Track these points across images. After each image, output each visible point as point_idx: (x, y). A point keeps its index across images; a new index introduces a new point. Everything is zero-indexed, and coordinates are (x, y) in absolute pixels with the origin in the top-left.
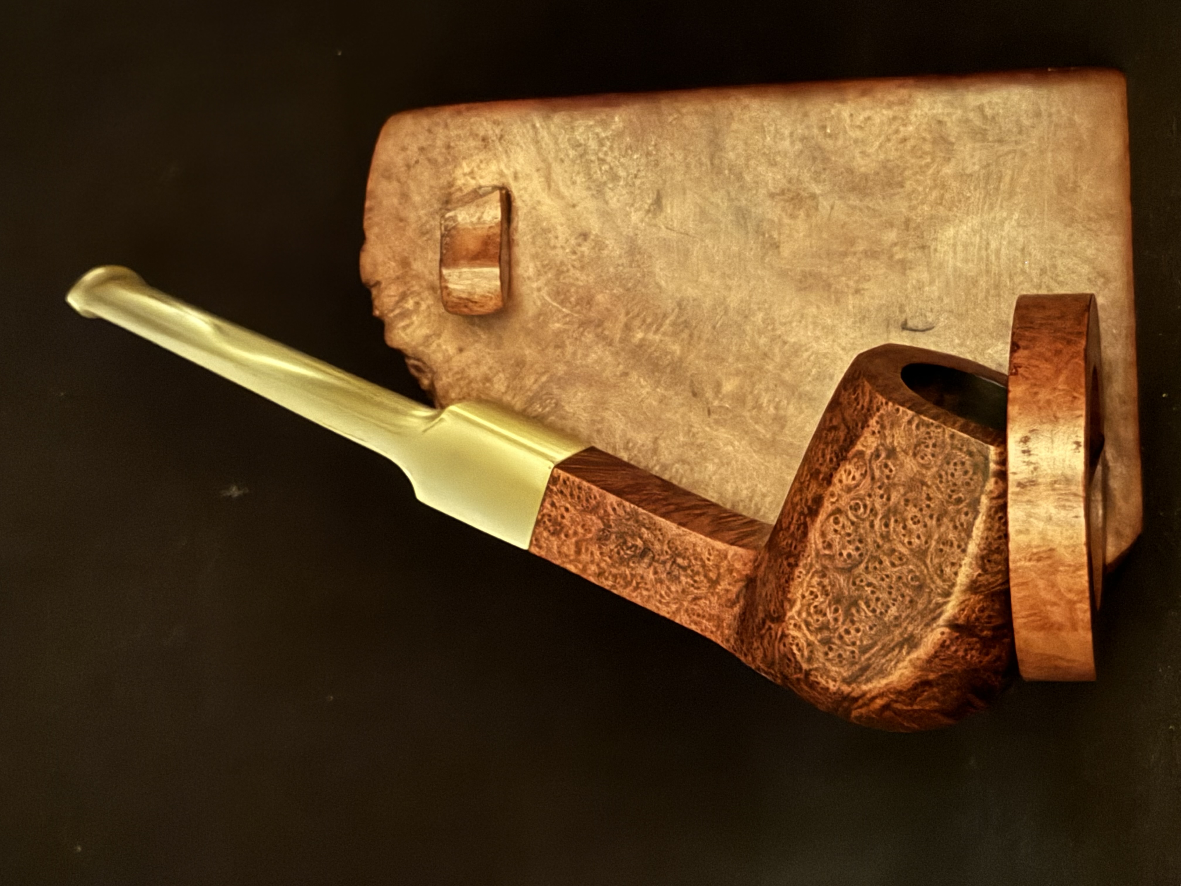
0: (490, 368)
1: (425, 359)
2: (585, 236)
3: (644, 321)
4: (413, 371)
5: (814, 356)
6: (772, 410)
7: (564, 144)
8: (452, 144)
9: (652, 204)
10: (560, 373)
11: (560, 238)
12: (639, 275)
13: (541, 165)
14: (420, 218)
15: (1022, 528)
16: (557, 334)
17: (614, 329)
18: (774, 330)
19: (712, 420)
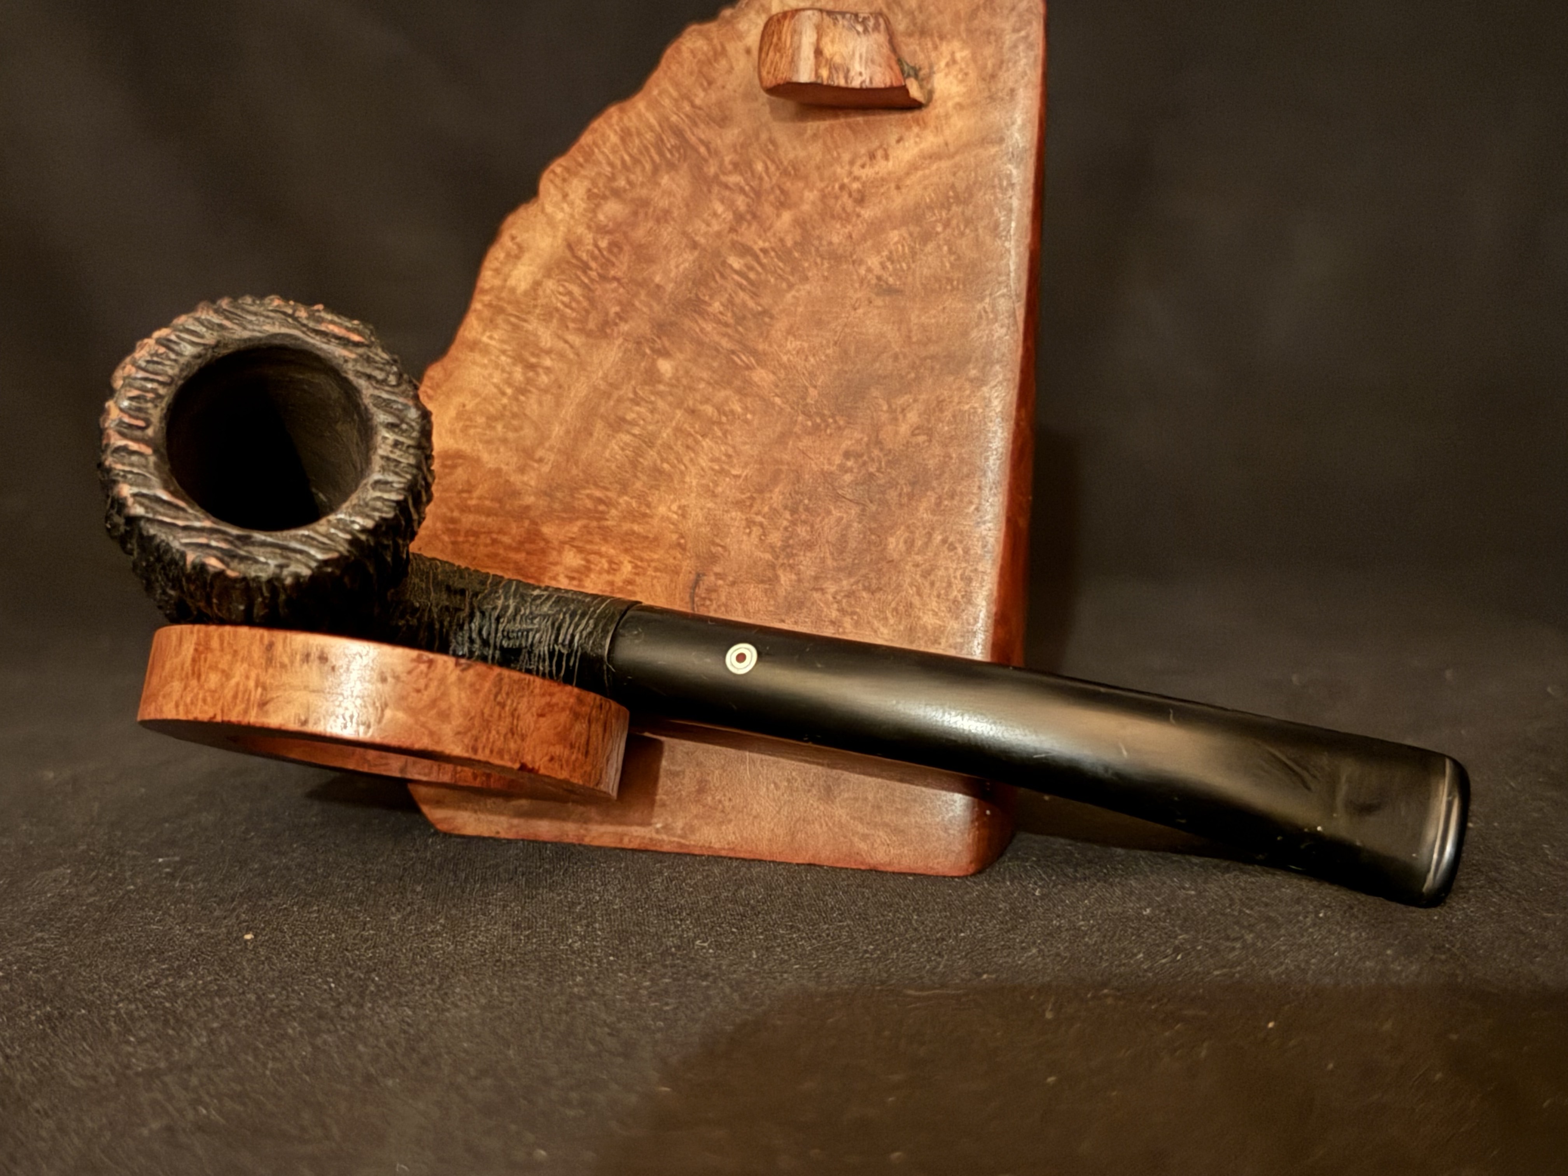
2: (861, 200)
3: (751, 268)
5: (683, 468)
6: (630, 416)
8: (992, 38)
9: (887, 283)
10: (705, 169)
11: (862, 171)
12: (806, 265)
13: (952, 149)
16: (750, 165)
17: (749, 235)
18: (719, 423)
19: (630, 346)
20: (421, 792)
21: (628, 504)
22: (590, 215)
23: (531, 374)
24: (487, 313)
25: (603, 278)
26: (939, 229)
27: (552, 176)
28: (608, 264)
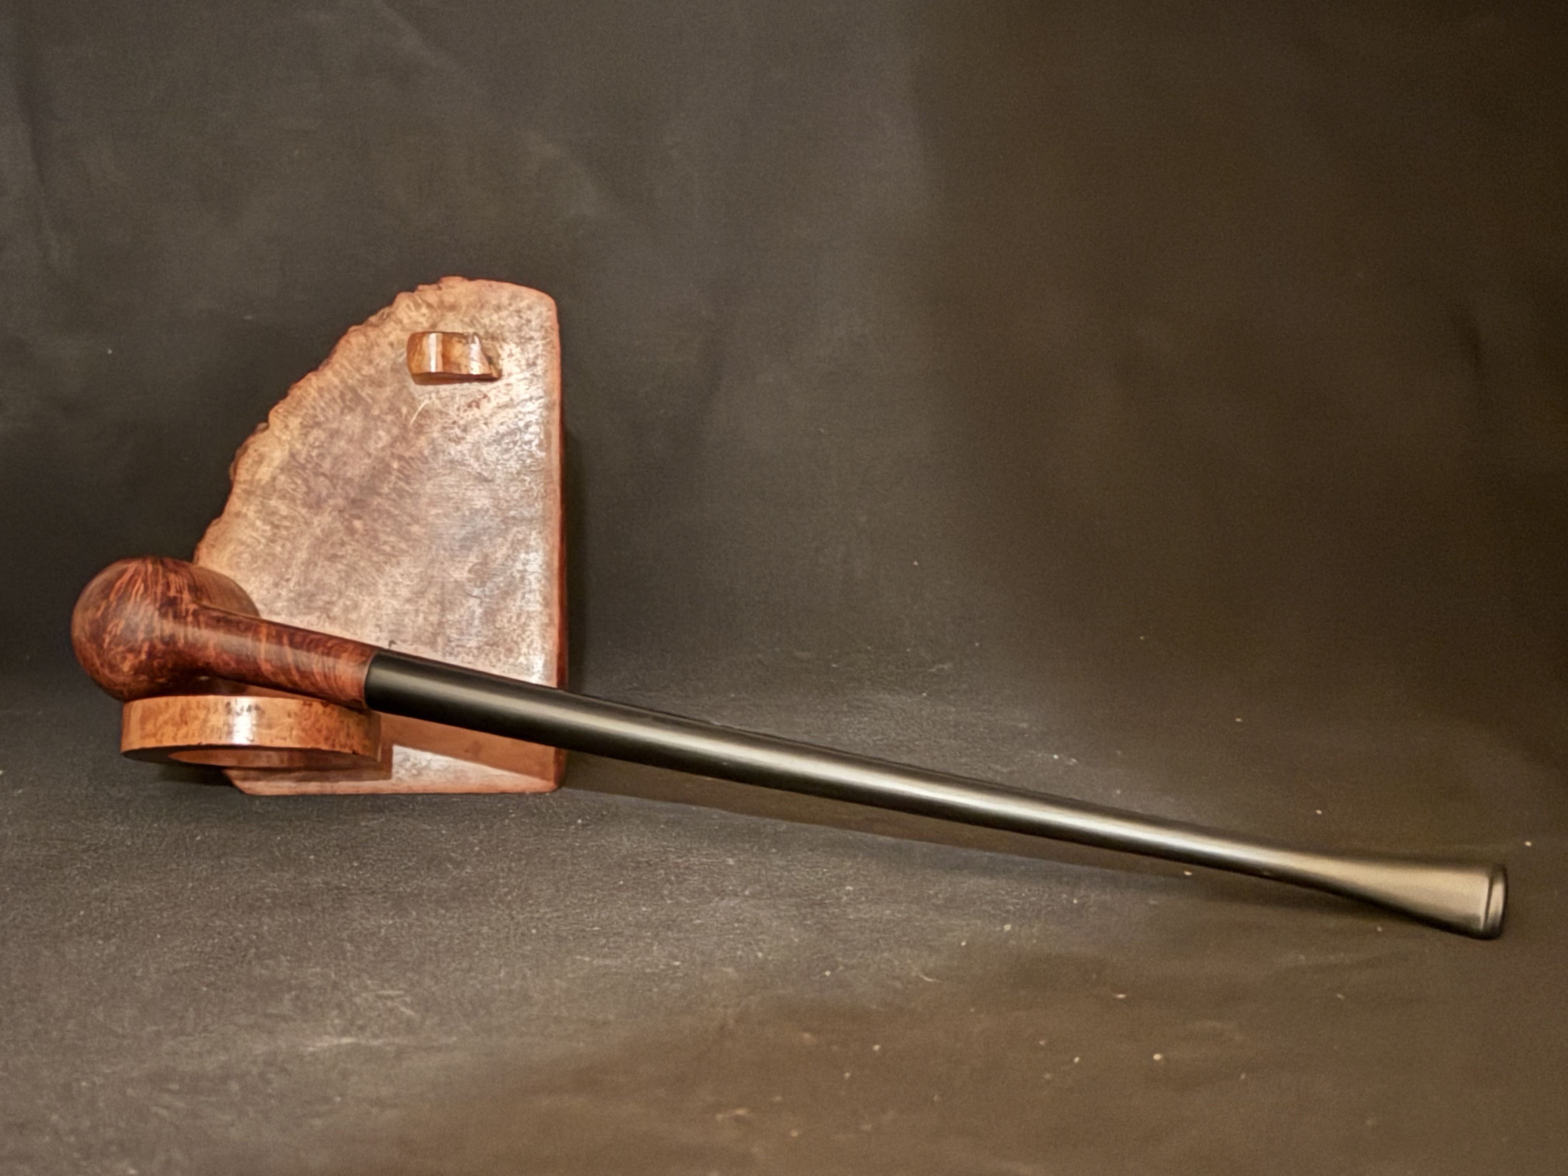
0: (378, 365)
1: (388, 320)
2: (465, 430)
3: (405, 469)
4: (382, 311)
5: (375, 581)
6: (340, 553)
7: (528, 418)
8: (532, 342)
9: (484, 476)
10: (372, 412)
11: (465, 414)
12: (437, 467)
13: (514, 402)
14: (482, 318)
15: (201, 706)
16: (399, 411)
17: (400, 449)
18: (395, 556)
19: (335, 513)
20: (233, 773)
21: (344, 604)
22: (303, 437)
23: (276, 531)
24: (244, 496)
25: (316, 474)
26: (511, 446)
27: (276, 414)
28: (318, 465)
